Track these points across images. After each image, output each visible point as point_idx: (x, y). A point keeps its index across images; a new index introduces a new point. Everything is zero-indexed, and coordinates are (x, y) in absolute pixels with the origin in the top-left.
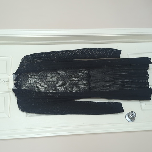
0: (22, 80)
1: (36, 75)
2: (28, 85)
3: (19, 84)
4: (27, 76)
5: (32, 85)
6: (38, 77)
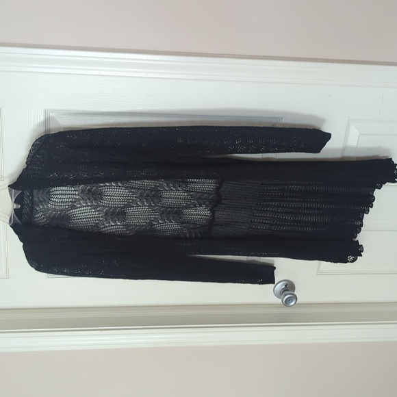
0: (36, 199)
1: (73, 189)
2: (51, 213)
3: (27, 209)
4: (49, 192)
5: (61, 214)
6: (78, 195)
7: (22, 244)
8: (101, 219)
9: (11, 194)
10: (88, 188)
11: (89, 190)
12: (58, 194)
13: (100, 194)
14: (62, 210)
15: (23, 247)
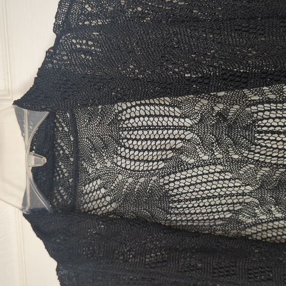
2: (123, 182)
3: (64, 169)
4: (116, 121)
5: (146, 183)
6: (191, 129)
7: (54, 264)
8: (248, 199)
9: (21, 124)
10: (219, 108)
11: (222, 115)
12: (139, 128)
13: (247, 128)
14: (151, 173)
15: (58, 270)
